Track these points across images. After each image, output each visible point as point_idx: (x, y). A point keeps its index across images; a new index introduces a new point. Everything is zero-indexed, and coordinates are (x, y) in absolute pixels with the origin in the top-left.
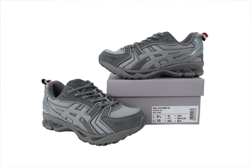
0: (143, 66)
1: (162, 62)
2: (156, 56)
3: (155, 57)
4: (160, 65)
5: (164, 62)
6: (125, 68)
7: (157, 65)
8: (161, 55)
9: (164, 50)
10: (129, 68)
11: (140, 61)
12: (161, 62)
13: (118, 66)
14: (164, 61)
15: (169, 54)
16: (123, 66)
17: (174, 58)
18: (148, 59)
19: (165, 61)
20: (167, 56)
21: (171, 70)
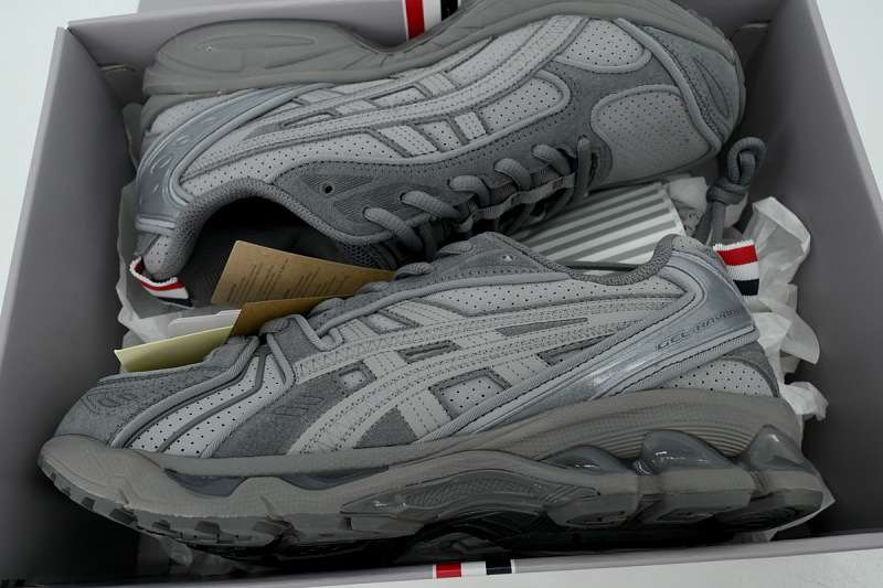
0: (309, 423)
1: (458, 395)
2: (409, 355)
3: (403, 363)
4: (443, 415)
5: (476, 396)
6: (175, 449)
7: (422, 414)
8: (445, 347)
9: (467, 315)
10: (200, 445)
11: (295, 392)
12: (450, 394)
13: (126, 444)
14: (473, 384)
15: (507, 332)
16: (159, 442)
17: (549, 357)
18: (352, 380)
19: (484, 385)
20: (495, 345)
21: (537, 458)
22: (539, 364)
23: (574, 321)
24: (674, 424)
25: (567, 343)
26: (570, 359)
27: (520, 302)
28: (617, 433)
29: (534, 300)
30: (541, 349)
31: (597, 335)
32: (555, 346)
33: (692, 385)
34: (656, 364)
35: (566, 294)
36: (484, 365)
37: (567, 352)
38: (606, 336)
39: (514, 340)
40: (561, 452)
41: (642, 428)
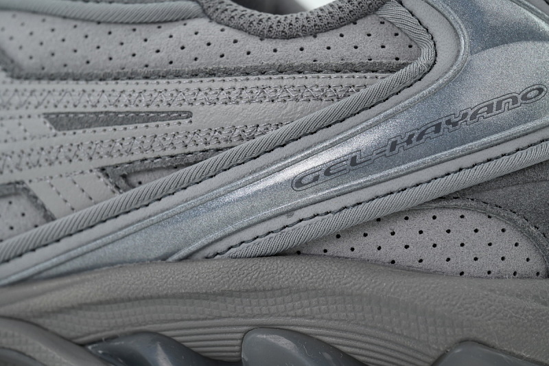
5: (1, 227)
19: (15, 210)
20: (38, 144)
21: (81, 340)
22: (101, 185)
23: (169, 116)
24: (294, 320)
25: (149, 155)
26: (152, 183)
27: (99, 61)
28: (226, 321)
29: (122, 58)
30: (106, 162)
31: (202, 146)
32: (132, 158)
33: (356, 253)
34: (289, 212)
35: (176, 55)
36: (17, 176)
37: (150, 170)
38: (218, 150)
39: (69, 137)
40: (114, 338)
41: (241, 320)
